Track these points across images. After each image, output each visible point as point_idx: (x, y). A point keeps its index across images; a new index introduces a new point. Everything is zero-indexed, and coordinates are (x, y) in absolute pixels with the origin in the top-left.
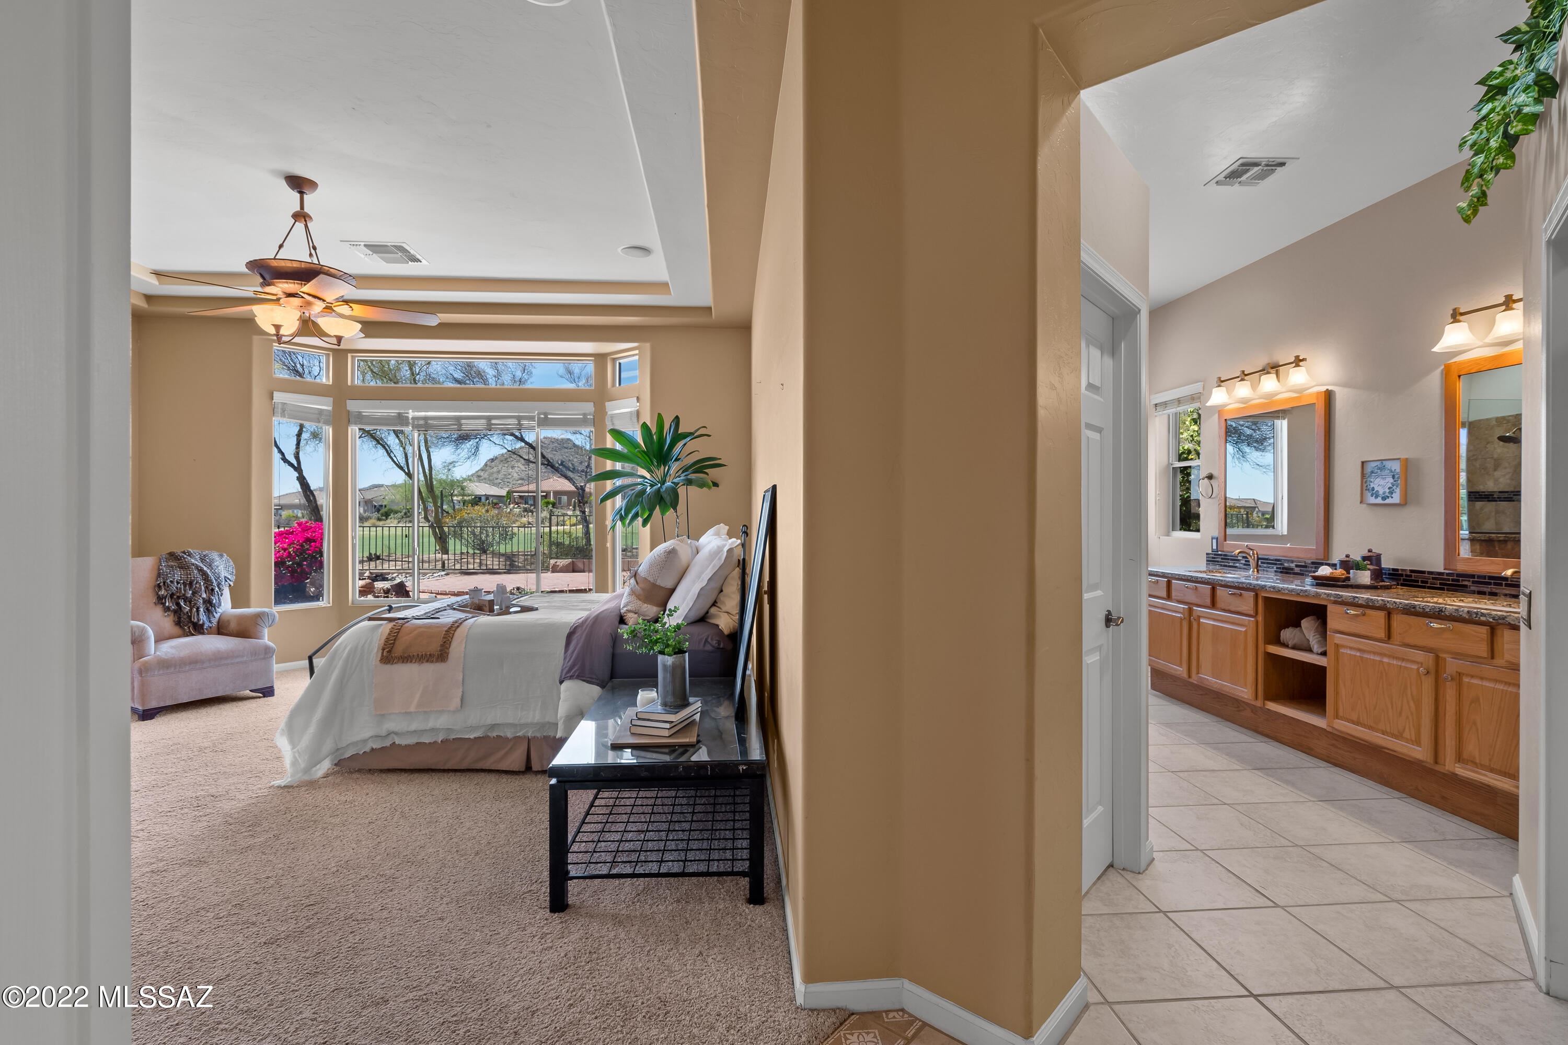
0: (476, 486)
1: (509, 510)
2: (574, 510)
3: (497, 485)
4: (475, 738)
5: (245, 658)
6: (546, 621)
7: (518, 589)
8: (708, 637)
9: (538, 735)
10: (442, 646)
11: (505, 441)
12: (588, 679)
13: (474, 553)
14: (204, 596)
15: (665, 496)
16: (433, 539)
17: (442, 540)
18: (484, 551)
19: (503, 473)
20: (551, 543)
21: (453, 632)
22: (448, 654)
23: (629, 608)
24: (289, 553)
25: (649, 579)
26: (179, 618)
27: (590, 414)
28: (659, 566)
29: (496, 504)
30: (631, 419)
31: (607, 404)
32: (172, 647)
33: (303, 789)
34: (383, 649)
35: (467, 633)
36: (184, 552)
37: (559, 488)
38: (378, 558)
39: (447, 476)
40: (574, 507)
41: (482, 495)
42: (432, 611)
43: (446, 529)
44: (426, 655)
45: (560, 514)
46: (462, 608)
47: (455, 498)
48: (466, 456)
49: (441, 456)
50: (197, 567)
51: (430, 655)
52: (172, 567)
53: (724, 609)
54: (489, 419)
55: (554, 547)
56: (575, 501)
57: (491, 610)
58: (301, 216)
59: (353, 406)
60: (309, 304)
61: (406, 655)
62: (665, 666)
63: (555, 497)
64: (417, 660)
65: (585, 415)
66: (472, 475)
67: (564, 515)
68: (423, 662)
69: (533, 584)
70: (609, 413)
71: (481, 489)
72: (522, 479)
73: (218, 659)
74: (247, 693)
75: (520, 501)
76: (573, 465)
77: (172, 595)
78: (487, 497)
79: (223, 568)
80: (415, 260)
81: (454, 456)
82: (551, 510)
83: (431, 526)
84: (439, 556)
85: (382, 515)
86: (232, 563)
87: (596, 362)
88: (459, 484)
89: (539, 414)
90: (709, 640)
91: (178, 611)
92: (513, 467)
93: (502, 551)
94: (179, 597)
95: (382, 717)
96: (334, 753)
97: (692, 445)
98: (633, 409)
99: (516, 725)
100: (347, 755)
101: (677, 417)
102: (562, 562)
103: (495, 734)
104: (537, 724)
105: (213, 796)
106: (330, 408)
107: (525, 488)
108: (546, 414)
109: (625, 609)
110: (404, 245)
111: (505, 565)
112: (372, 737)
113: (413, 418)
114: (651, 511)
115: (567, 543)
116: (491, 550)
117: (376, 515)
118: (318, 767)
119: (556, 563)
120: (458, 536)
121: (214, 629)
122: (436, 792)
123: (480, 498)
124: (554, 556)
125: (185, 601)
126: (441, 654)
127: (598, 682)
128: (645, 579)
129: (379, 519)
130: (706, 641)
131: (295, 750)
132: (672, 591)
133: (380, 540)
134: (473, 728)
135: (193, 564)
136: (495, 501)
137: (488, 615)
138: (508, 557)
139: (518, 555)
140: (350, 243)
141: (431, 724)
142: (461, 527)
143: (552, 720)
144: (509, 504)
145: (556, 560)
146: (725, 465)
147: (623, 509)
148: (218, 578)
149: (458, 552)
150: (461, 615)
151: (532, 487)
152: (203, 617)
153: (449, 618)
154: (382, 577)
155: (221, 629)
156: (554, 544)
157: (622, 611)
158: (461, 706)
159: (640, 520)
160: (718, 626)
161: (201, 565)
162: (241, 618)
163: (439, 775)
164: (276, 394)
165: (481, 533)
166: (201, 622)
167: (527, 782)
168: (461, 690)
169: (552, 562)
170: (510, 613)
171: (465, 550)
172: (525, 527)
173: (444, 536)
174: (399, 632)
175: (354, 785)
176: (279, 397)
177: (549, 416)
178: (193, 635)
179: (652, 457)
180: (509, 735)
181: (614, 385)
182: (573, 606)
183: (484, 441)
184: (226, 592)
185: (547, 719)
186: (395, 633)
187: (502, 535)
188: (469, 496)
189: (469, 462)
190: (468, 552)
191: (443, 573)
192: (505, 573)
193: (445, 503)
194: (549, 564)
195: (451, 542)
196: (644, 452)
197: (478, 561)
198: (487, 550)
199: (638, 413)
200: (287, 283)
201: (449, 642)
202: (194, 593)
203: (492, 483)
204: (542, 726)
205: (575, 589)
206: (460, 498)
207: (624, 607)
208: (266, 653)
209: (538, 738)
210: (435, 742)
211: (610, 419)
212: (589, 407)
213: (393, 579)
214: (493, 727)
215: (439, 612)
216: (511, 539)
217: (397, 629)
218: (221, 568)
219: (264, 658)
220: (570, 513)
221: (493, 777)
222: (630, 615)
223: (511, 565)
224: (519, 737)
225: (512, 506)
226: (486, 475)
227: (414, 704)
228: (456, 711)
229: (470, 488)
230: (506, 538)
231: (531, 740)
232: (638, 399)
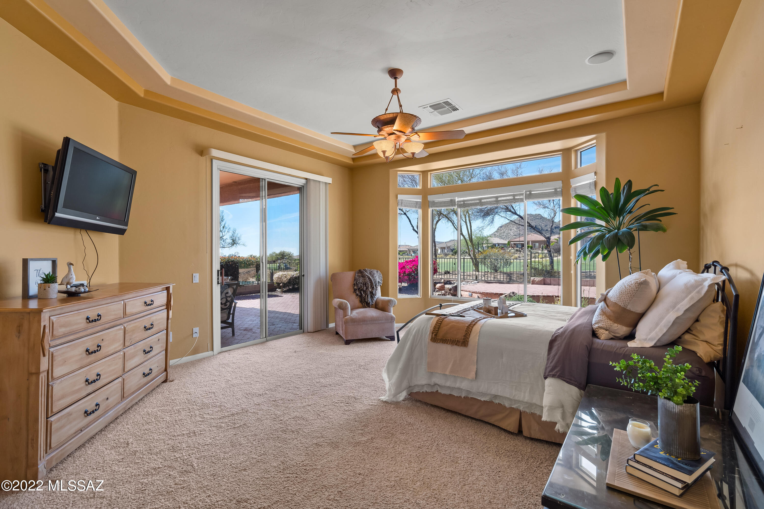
0: (493, 239)
1: (509, 251)
2: (543, 250)
3: (503, 239)
4: (484, 401)
5: (383, 321)
6: (533, 328)
7: (513, 293)
9: (528, 411)
10: (465, 336)
11: (507, 215)
12: (568, 380)
13: (491, 272)
14: (370, 290)
15: (622, 238)
16: (472, 264)
17: (476, 265)
18: (496, 271)
19: (506, 232)
20: (531, 268)
21: (471, 328)
22: (468, 342)
23: (600, 325)
24: (413, 270)
25: (620, 304)
26: (361, 299)
27: (559, 188)
28: (629, 295)
29: (503, 248)
30: (590, 188)
31: (572, 180)
32: (357, 313)
33: (393, 406)
34: (433, 333)
35: (480, 330)
36: (364, 270)
37: (534, 239)
38: (449, 273)
39: (481, 235)
40: (542, 249)
42: (462, 310)
43: (478, 260)
44: (455, 340)
45: (534, 252)
46: (479, 309)
47: (484, 245)
48: (488, 224)
49: (477, 224)
50: (368, 277)
51: (458, 341)
52: (359, 276)
53: (702, 337)
54: (497, 197)
55: (533, 270)
56: (543, 246)
57: (496, 314)
58: (395, 91)
59: (431, 198)
60: (399, 137)
61: (444, 339)
62: (667, 410)
63: (532, 244)
64: (451, 343)
65: (555, 189)
66: (492, 234)
67: (537, 253)
68: (453, 345)
69: (522, 290)
70: (573, 186)
71: (496, 240)
72: (516, 235)
73: (373, 320)
74: (385, 338)
75: (514, 246)
76: (541, 227)
77: (359, 289)
78: (499, 244)
79: (378, 277)
80: (455, 109)
81: (482, 224)
82: (531, 251)
83: (472, 258)
84: (474, 273)
85: (454, 253)
86: (381, 275)
87: (563, 154)
88: (486, 239)
89: (526, 192)
91: (361, 296)
92: (511, 230)
93: (505, 271)
94: (361, 290)
95: (431, 374)
96: (408, 388)
97: (644, 199)
98: (591, 181)
99: (512, 400)
100: (415, 391)
101: (630, 181)
102: (537, 279)
103: (497, 402)
104: (526, 403)
105: (355, 398)
106: (421, 200)
107: (518, 240)
108: (530, 192)
109: (597, 325)
110: (448, 100)
111: (507, 279)
112: (426, 384)
113: (458, 202)
114: (610, 249)
115: (540, 268)
116: (500, 270)
117: (451, 253)
118: (400, 394)
120: (483, 263)
121: (374, 306)
122: (459, 433)
123: (495, 245)
124: (533, 275)
125: (363, 292)
126: (464, 341)
127: (576, 383)
128: (616, 303)
129: (453, 255)
131: (390, 382)
132: (642, 316)
133: (448, 265)
134: (484, 394)
135: (367, 275)
136: (502, 246)
137: (494, 317)
138: (508, 275)
139: (514, 274)
140: (424, 107)
141: (458, 385)
142: (486, 259)
143: (538, 403)
144: (509, 248)
145: (534, 278)
146: (676, 214)
147: (587, 249)
148: (375, 282)
149: (483, 271)
150: (477, 315)
151: (522, 239)
152: (370, 300)
153: (471, 317)
154: (449, 282)
155: (376, 306)
156: (533, 268)
157: (594, 327)
158: (476, 378)
159: (600, 256)
160: (694, 353)
161: (369, 276)
162: (383, 301)
164: (399, 196)
165: (495, 262)
166: (369, 302)
167: (519, 444)
168: (476, 367)
169: (532, 278)
170: (508, 317)
171: (486, 270)
172: (517, 259)
173: (477, 263)
174: (441, 323)
175: (416, 411)
176: (400, 197)
177: (532, 193)
178: (366, 307)
179: (609, 211)
180: (507, 404)
181: (576, 167)
182: (552, 316)
183: (496, 215)
184: (379, 288)
185: (534, 401)
186: (439, 324)
187: (505, 263)
188: (490, 244)
189: (489, 227)
190: (488, 271)
191: (476, 282)
192: (506, 283)
193: (479, 247)
194: (530, 279)
195: (480, 266)
196: (602, 207)
197: (493, 276)
198: (498, 270)
199: (595, 183)
200: (388, 127)
201: (469, 334)
202: (367, 288)
203: (501, 238)
204: (531, 405)
205: (546, 295)
206: (486, 245)
207: (595, 324)
208: (391, 320)
209: (527, 413)
210: (460, 397)
211: (574, 190)
212: (559, 184)
213: (454, 283)
214: (496, 396)
215: (466, 311)
216: (510, 265)
217: (440, 322)
218: (377, 277)
219: (391, 322)
220: (540, 252)
221: (495, 431)
222: (601, 331)
223: (510, 279)
224: (513, 408)
225: (510, 248)
226: (498, 234)
227: (449, 369)
228: (472, 381)
229: (491, 240)
230: (507, 265)
231: (521, 413)
232: (596, 173)
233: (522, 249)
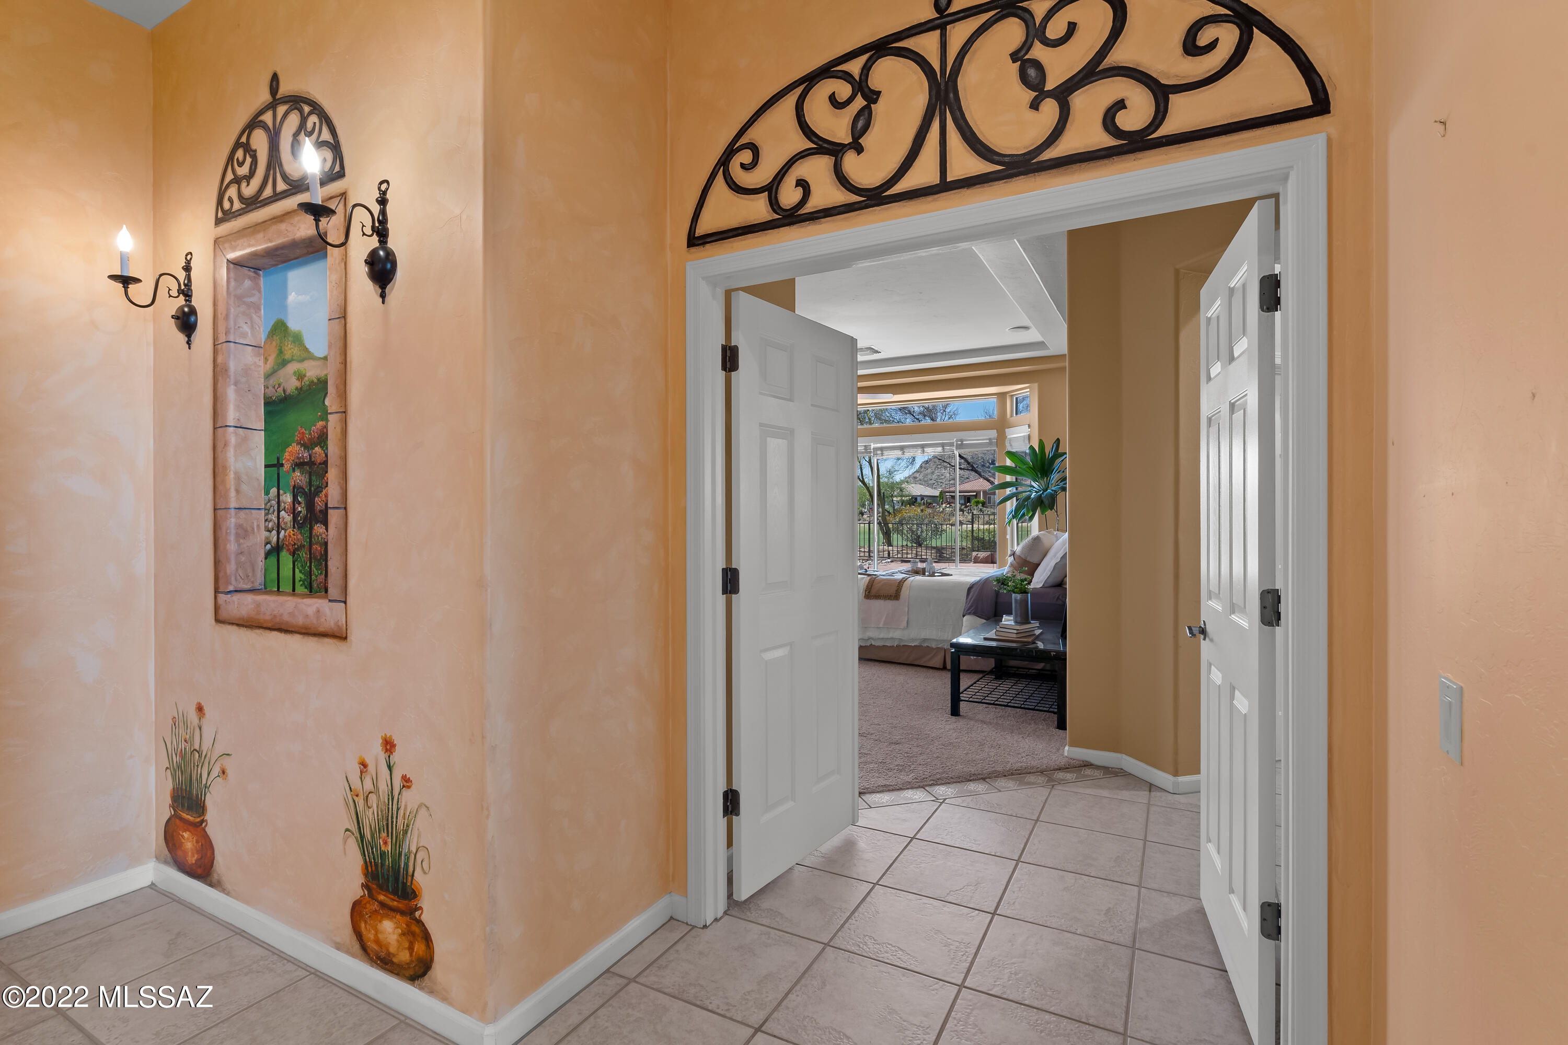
0: (912, 487)
1: (941, 509)
3: (931, 486)
4: (915, 646)
7: (942, 568)
8: (1060, 595)
10: (896, 591)
12: (980, 616)
13: (912, 546)
15: (1045, 500)
16: (881, 535)
17: (887, 535)
18: (920, 545)
19: (936, 474)
21: (902, 584)
22: (900, 595)
23: (1009, 575)
25: (1024, 557)
27: (994, 439)
29: (930, 504)
30: (1023, 443)
31: (1007, 430)
34: (866, 591)
35: (910, 586)
39: (889, 481)
41: (918, 496)
43: (890, 526)
44: (888, 596)
45: (989, 513)
46: (907, 572)
47: (895, 499)
48: (906, 465)
51: (890, 596)
54: (923, 446)
55: (975, 542)
57: (924, 574)
61: (878, 596)
62: (1016, 600)
63: (984, 497)
64: (883, 599)
65: (990, 439)
66: (909, 477)
68: (886, 600)
70: (1008, 437)
71: (917, 490)
78: (922, 497)
80: (877, 352)
82: (981, 509)
83: (879, 524)
84: (886, 547)
87: (998, 400)
88: (898, 486)
89: (957, 441)
90: (1060, 597)
93: (934, 545)
95: (865, 629)
98: (1025, 434)
99: (938, 640)
101: (1058, 440)
102: (982, 555)
103: (926, 645)
108: (962, 441)
109: (1007, 575)
110: (872, 347)
111: (936, 556)
113: (874, 449)
114: (1034, 511)
115: (987, 538)
116: (925, 543)
119: (977, 555)
120: (900, 532)
123: (916, 499)
124: (975, 549)
126: (896, 596)
127: (985, 617)
128: (1021, 557)
130: (1058, 598)
132: (1037, 566)
134: (913, 640)
136: (929, 501)
137: (922, 576)
138: (938, 550)
139: (947, 548)
141: (890, 635)
142: (902, 524)
144: (942, 504)
145: (977, 553)
147: (1015, 511)
149: (899, 544)
153: (900, 576)
156: (975, 539)
157: (1005, 577)
158: (907, 627)
159: (1028, 516)
163: (896, 665)
165: (917, 529)
167: (944, 673)
168: (907, 617)
169: (974, 554)
170: (935, 576)
171: (905, 543)
173: (889, 532)
174: (873, 582)
177: (964, 442)
179: (1036, 471)
180: (934, 646)
181: (1012, 416)
186: (871, 582)
187: (934, 531)
188: (906, 496)
190: (907, 545)
191: (889, 560)
194: (971, 556)
195: (895, 536)
196: (1031, 468)
197: (915, 552)
198: (922, 544)
199: (1028, 438)
201: (899, 591)
203: (927, 484)
206: (898, 499)
210: (893, 646)
211: (1009, 441)
212: (993, 434)
214: (925, 640)
215: (895, 573)
217: (871, 580)
221: (925, 670)
223: (941, 556)
224: (939, 648)
225: (944, 505)
226: (921, 477)
227: (882, 623)
228: (904, 629)
229: (908, 489)
230: (937, 534)
231: (945, 650)
232: (1029, 426)
233: (966, 507)
